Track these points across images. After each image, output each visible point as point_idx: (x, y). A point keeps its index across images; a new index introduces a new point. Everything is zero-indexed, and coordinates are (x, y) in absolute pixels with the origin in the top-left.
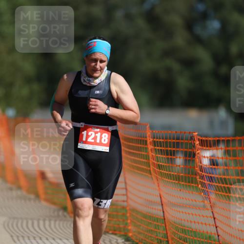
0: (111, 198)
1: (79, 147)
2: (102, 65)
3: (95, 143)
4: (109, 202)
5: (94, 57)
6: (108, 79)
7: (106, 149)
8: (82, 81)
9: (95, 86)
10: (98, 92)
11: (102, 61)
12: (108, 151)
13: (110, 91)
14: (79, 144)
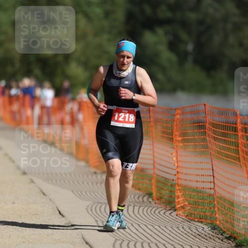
0: (136, 162)
1: (111, 124)
2: (128, 60)
3: (124, 122)
4: (134, 165)
5: (122, 54)
6: (134, 71)
7: (133, 126)
8: (114, 73)
9: (124, 78)
10: (127, 82)
11: (128, 57)
12: (134, 127)
13: (136, 81)
14: (112, 122)
